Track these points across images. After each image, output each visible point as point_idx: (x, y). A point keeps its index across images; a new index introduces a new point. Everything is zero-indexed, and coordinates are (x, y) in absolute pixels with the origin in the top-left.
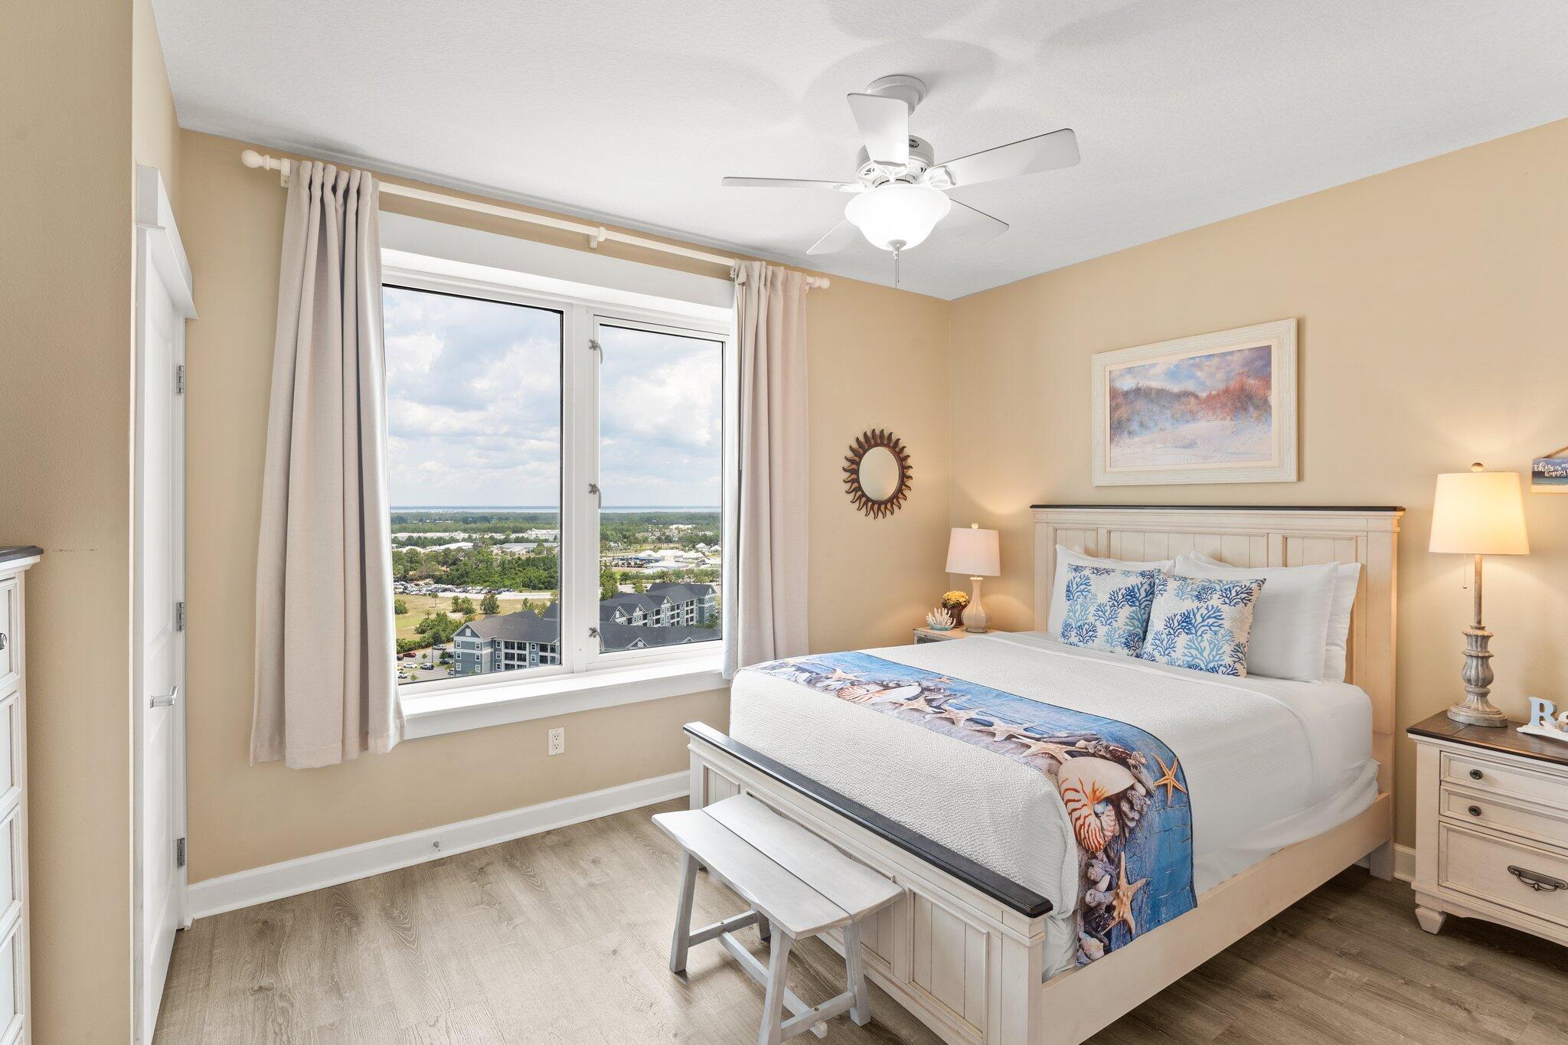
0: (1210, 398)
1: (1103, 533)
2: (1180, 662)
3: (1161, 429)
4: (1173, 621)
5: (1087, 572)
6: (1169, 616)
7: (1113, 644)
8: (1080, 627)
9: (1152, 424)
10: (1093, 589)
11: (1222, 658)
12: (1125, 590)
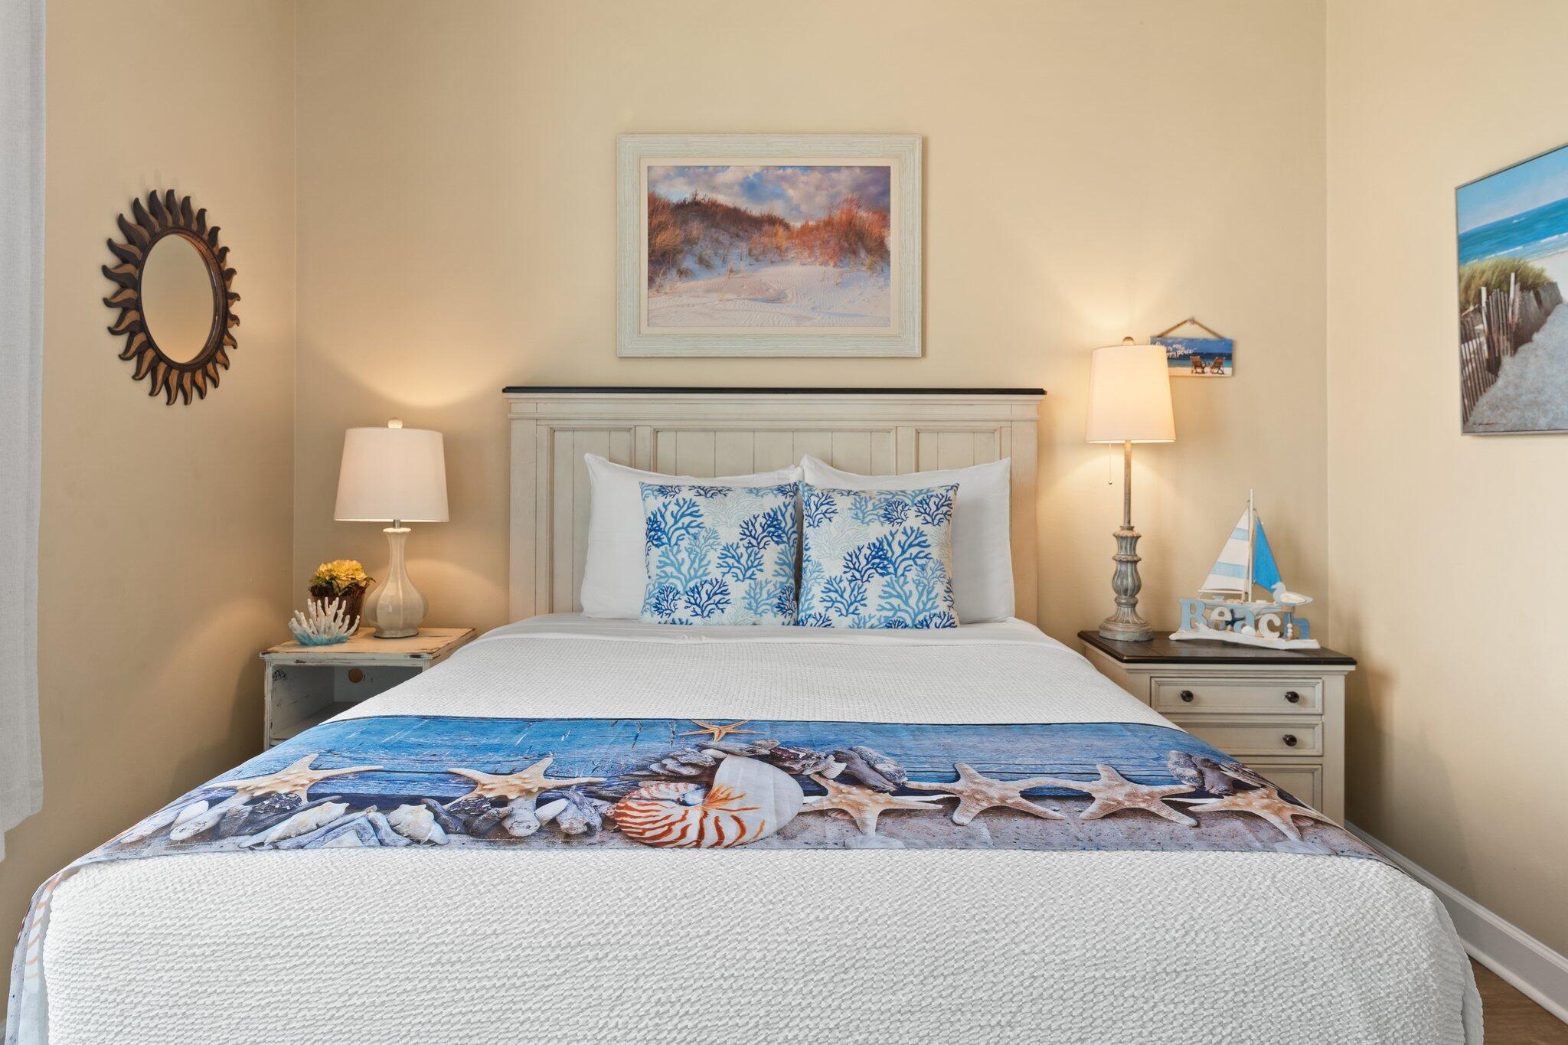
0: (805, 230)
1: (645, 433)
2: (874, 621)
3: (731, 271)
4: (857, 557)
5: (687, 494)
6: (850, 551)
7: (759, 611)
8: (696, 590)
9: (717, 262)
10: (707, 521)
11: (935, 605)
12: (764, 517)
